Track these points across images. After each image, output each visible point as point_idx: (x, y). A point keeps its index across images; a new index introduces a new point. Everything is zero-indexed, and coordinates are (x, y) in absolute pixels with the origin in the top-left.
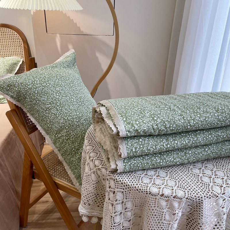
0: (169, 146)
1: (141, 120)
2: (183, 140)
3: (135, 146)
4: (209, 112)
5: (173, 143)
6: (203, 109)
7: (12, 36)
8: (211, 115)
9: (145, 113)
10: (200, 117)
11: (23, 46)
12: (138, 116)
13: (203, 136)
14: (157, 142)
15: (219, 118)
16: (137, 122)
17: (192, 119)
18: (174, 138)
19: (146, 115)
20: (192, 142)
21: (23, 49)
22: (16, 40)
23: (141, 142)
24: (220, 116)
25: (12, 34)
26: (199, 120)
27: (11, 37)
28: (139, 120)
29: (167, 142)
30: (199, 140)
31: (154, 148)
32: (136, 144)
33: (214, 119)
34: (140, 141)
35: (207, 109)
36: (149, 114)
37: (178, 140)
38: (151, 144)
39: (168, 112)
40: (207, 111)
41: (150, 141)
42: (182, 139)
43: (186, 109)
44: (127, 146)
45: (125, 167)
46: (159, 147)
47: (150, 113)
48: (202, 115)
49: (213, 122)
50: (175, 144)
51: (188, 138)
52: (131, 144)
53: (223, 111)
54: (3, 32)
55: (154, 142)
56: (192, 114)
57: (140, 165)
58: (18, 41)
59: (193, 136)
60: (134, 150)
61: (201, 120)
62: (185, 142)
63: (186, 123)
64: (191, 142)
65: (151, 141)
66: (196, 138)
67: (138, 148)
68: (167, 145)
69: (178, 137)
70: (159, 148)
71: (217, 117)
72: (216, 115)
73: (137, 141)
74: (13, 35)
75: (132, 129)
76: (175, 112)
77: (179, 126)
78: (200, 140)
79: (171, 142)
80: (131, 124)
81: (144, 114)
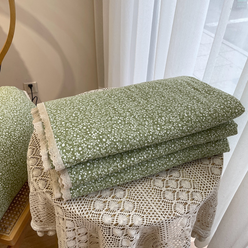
0: (123, 166)
1: (86, 144)
2: (140, 155)
3: (81, 173)
4: (172, 121)
5: (128, 161)
6: (165, 119)
8: (174, 125)
9: (91, 133)
10: (160, 131)
12: (81, 140)
13: (165, 146)
14: (109, 163)
15: (184, 129)
16: (79, 149)
17: (151, 135)
18: (130, 155)
19: (92, 136)
20: (152, 155)
23: (89, 167)
24: (184, 127)
26: (158, 134)
28: (82, 145)
29: (122, 162)
30: (160, 152)
31: (106, 171)
32: (82, 170)
33: (177, 131)
34: (88, 165)
35: (170, 117)
36: (96, 134)
37: (135, 157)
38: (101, 167)
39: (121, 127)
40: (169, 121)
41: (100, 163)
42: (140, 153)
43: (145, 119)
44: (71, 176)
45: (73, 195)
46: (112, 168)
47: (98, 132)
48: (163, 127)
49: (176, 135)
50: (131, 162)
51: (147, 152)
52: (76, 172)
53: (189, 119)
55: (105, 164)
56: (151, 126)
57: (91, 189)
59: (153, 148)
60: (80, 178)
61: (162, 134)
62: (143, 157)
63: (143, 141)
64: (150, 156)
65: (102, 163)
66: (157, 150)
67: (86, 175)
68: (121, 165)
69: (135, 152)
70: (113, 170)
71: (181, 128)
72: (180, 125)
73: (83, 166)
75: (72, 159)
76: (130, 127)
77: (133, 145)
78: (162, 152)
79: (126, 160)
80: (71, 152)
81: (90, 135)
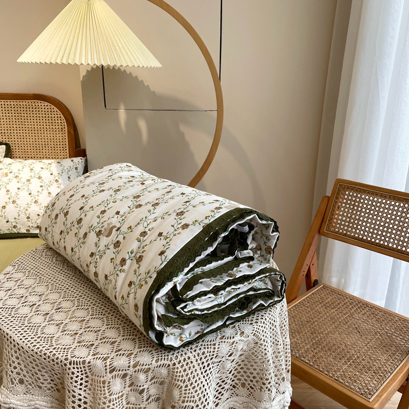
7: (50, 113)
11: (66, 131)
21: (66, 135)
22: (56, 120)
25: (49, 110)
27: (48, 115)
54: (35, 107)
58: (59, 121)
74: (51, 111)
